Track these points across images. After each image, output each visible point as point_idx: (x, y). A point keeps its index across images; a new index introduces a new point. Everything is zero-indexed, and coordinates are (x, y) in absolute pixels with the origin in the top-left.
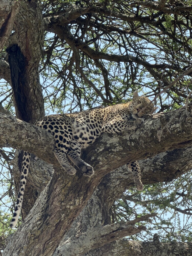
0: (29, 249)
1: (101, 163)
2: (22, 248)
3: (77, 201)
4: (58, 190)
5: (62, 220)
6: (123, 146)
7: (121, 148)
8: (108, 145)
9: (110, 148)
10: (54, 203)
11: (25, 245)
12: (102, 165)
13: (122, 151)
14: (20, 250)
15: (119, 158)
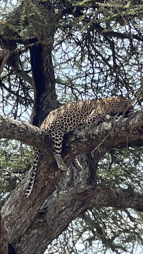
0: (23, 203)
1: (73, 149)
2: (18, 202)
3: (56, 173)
4: (43, 165)
5: (46, 185)
6: (87, 139)
7: (87, 140)
8: (78, 137)
9: (79, 139)
10: (40, 173)
11: (20, 201)
12: (73, 150)
13: (87, 142)
14: (16, 204)
15: (85, 146)
